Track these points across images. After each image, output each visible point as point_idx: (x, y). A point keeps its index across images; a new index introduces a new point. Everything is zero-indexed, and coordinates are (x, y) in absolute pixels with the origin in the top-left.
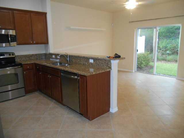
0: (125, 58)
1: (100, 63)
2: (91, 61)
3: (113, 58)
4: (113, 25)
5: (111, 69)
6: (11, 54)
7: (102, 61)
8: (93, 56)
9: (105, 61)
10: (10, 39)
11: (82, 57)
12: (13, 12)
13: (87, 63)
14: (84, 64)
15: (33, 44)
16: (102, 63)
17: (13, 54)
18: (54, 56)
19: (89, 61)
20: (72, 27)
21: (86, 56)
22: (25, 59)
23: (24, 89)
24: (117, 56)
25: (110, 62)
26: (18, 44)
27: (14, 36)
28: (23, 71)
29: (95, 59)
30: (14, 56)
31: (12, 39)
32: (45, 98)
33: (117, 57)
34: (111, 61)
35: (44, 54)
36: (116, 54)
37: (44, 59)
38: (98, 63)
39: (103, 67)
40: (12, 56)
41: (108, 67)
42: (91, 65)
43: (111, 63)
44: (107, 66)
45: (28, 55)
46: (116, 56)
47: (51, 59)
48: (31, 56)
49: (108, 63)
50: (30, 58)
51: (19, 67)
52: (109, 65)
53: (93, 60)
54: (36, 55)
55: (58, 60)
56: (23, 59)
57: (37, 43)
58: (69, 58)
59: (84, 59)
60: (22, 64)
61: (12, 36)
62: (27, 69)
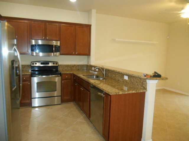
0: (167, 79)
1: (135, 81)
2: (126, 78)
3: (151, 77)
4: (168, 37)
5: (147, 91)
6: (55, 63)
7: (137, 79)
8: (128, 73)
9: (140, 80)
10: (54, 49)
11: (117, 72)
12: (60, 25)
13: (122, 80)
14: (118, 80)
15: (75, 55)
16: (137, 82)
17: (57, 63)
18: (93, 69)
19: (124, 78)
20: (117, 39)
21: (121, 71)
22: (67, 68)
23: (60, 97)
24: (157, 74)
25: (145, 81)
26: (61, 54)
27: (58, 47)
28: (62, 80)
29: (130, 76)
30: (57, 65)
31: (56, 49)
32: (77, 110)
33: (157, 76)
34: (147, 80)
35: (86, 65)
36: (155, 72)
37: (86, 70)
38: (133, 81)
39: (137, 86)
40: (55, 65)
41: (142, 88)
42: (126, 82)
43: (147, 83)
44: (142, 86)
45: (71, 65)
46: (155, 75)
47: (90, 71)
48: (73, 66)
49: (143, 83)
50: (72, 68)
51: (59, 75)
52: (144, 86)
53: (127, 77)
54: (78, 65)
55: (97, 73)
56: (65, 69)
57: (79, 54)
58: (105, 72)
59: (119, 74)
60: (62, 73)
61: (56, 47)
62: (66, 79)
